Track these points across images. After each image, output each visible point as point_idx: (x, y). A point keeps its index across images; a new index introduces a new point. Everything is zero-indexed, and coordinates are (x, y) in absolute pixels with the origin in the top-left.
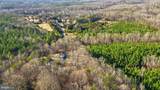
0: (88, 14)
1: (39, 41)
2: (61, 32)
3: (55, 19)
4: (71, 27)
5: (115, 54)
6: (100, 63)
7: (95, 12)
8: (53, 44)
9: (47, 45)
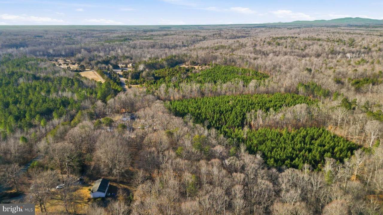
0: (163, 55)
1: (86, 98)
2: (121, 84)
3: (107, 62)
4: (136, 76)
5: (206, 111)
6: (186, 123)
7: (174, 52)
8: (110, 101)
9: (99, 103)
